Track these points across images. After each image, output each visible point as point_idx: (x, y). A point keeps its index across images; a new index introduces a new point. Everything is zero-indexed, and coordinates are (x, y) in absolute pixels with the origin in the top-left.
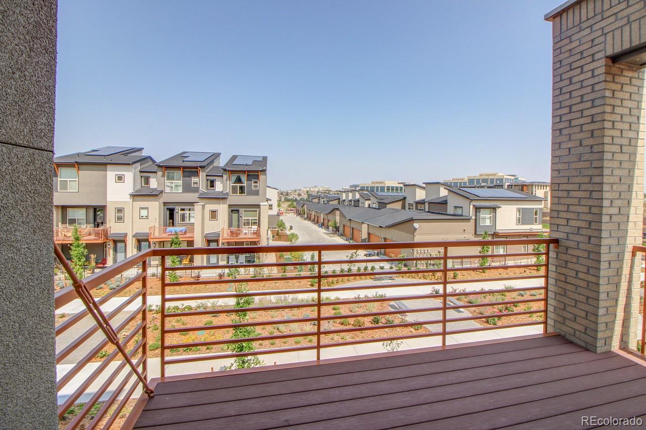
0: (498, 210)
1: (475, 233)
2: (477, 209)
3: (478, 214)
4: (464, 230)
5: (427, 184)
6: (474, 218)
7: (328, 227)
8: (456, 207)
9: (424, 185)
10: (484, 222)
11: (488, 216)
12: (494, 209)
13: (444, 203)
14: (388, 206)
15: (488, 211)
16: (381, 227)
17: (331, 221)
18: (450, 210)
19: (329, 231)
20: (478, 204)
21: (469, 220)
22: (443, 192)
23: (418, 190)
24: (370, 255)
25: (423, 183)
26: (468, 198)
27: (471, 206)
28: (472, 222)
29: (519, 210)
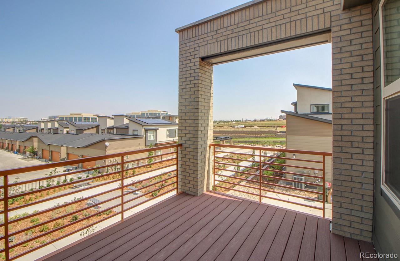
0: (158, 131)
1: (146, 145)
2: (146, 131)
3: (147, 133)
4: (139, 144)
5: (115, 116)
6: (144, 136)
7: (24, 153)
8: (134, 130)
9: (113, 117)
10: (150, 138)
11: (152, 134)
12: (155, 130)
13: (127, 128)
14: (85, 132)
15: (152, 132)
16: (78, 148)
17: (29, 147)
18: (131, 132)
19: (26, 156)
20: (147, 128)
21: (141, 137)
22: (126, 121)
23: (108, 120)
24: (69, 170)
25: (112, 115)
26: (141, 125)
27: (143, 129)
28: (144, 138)
29: (168, 130)
